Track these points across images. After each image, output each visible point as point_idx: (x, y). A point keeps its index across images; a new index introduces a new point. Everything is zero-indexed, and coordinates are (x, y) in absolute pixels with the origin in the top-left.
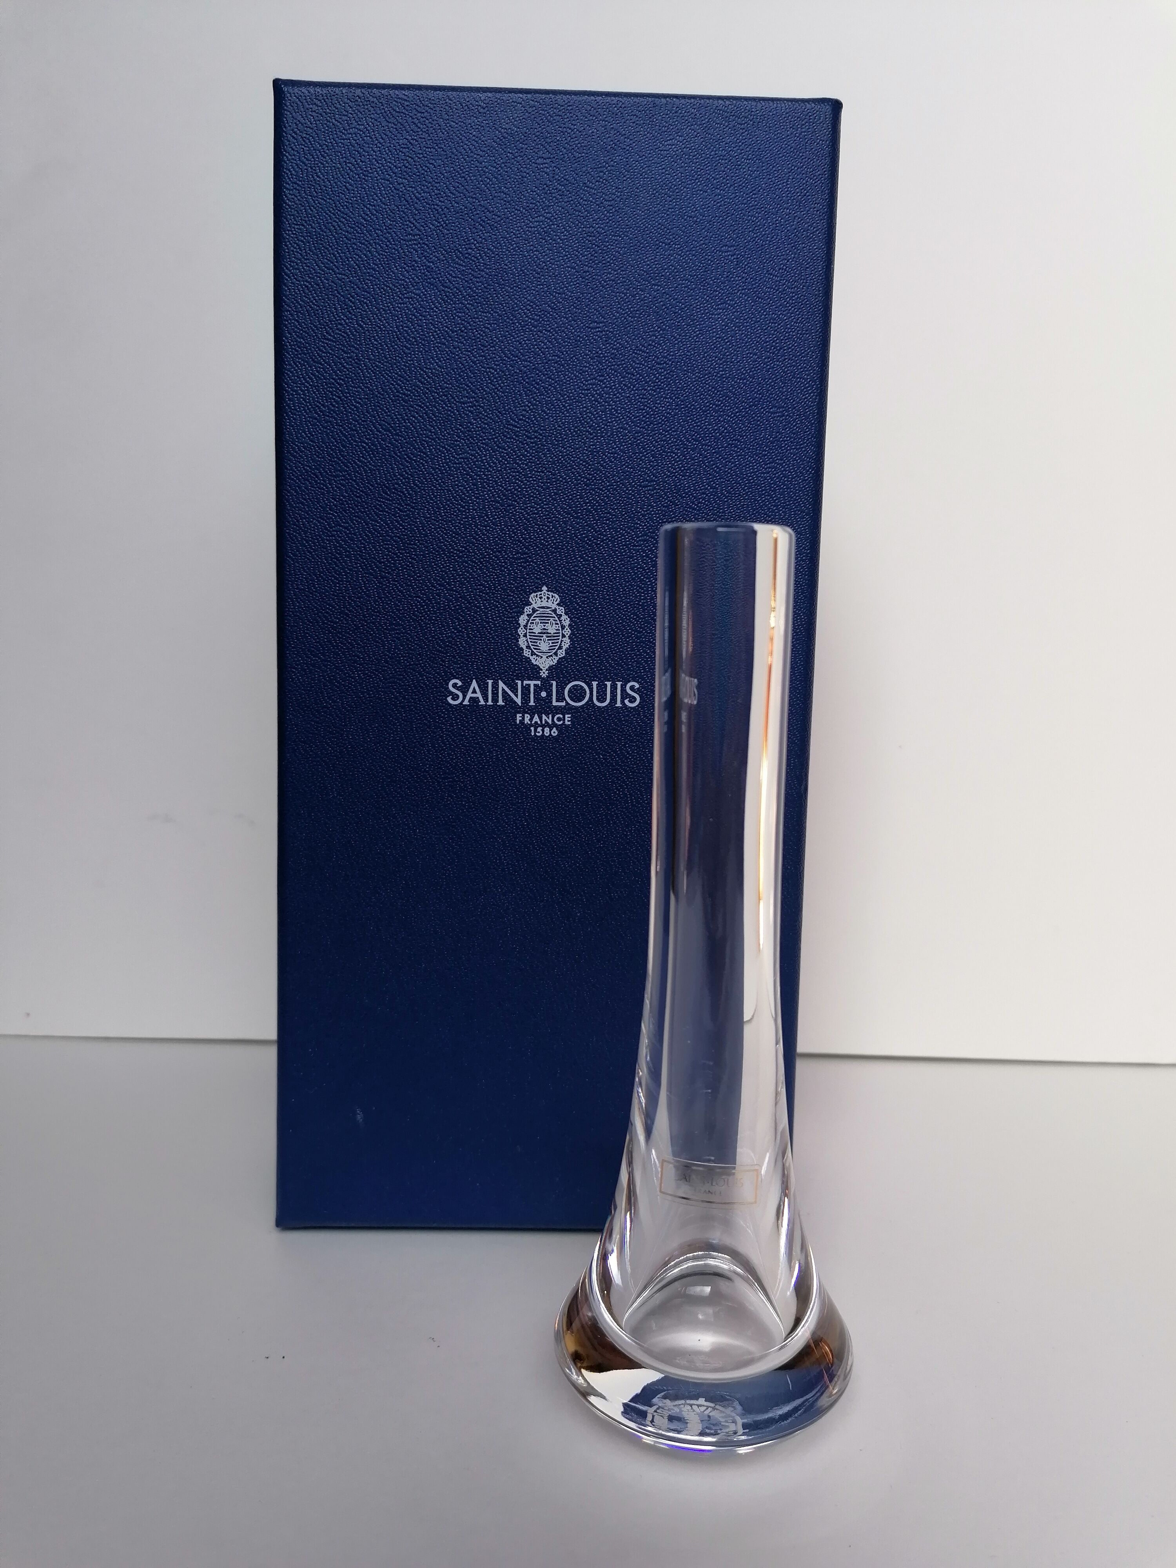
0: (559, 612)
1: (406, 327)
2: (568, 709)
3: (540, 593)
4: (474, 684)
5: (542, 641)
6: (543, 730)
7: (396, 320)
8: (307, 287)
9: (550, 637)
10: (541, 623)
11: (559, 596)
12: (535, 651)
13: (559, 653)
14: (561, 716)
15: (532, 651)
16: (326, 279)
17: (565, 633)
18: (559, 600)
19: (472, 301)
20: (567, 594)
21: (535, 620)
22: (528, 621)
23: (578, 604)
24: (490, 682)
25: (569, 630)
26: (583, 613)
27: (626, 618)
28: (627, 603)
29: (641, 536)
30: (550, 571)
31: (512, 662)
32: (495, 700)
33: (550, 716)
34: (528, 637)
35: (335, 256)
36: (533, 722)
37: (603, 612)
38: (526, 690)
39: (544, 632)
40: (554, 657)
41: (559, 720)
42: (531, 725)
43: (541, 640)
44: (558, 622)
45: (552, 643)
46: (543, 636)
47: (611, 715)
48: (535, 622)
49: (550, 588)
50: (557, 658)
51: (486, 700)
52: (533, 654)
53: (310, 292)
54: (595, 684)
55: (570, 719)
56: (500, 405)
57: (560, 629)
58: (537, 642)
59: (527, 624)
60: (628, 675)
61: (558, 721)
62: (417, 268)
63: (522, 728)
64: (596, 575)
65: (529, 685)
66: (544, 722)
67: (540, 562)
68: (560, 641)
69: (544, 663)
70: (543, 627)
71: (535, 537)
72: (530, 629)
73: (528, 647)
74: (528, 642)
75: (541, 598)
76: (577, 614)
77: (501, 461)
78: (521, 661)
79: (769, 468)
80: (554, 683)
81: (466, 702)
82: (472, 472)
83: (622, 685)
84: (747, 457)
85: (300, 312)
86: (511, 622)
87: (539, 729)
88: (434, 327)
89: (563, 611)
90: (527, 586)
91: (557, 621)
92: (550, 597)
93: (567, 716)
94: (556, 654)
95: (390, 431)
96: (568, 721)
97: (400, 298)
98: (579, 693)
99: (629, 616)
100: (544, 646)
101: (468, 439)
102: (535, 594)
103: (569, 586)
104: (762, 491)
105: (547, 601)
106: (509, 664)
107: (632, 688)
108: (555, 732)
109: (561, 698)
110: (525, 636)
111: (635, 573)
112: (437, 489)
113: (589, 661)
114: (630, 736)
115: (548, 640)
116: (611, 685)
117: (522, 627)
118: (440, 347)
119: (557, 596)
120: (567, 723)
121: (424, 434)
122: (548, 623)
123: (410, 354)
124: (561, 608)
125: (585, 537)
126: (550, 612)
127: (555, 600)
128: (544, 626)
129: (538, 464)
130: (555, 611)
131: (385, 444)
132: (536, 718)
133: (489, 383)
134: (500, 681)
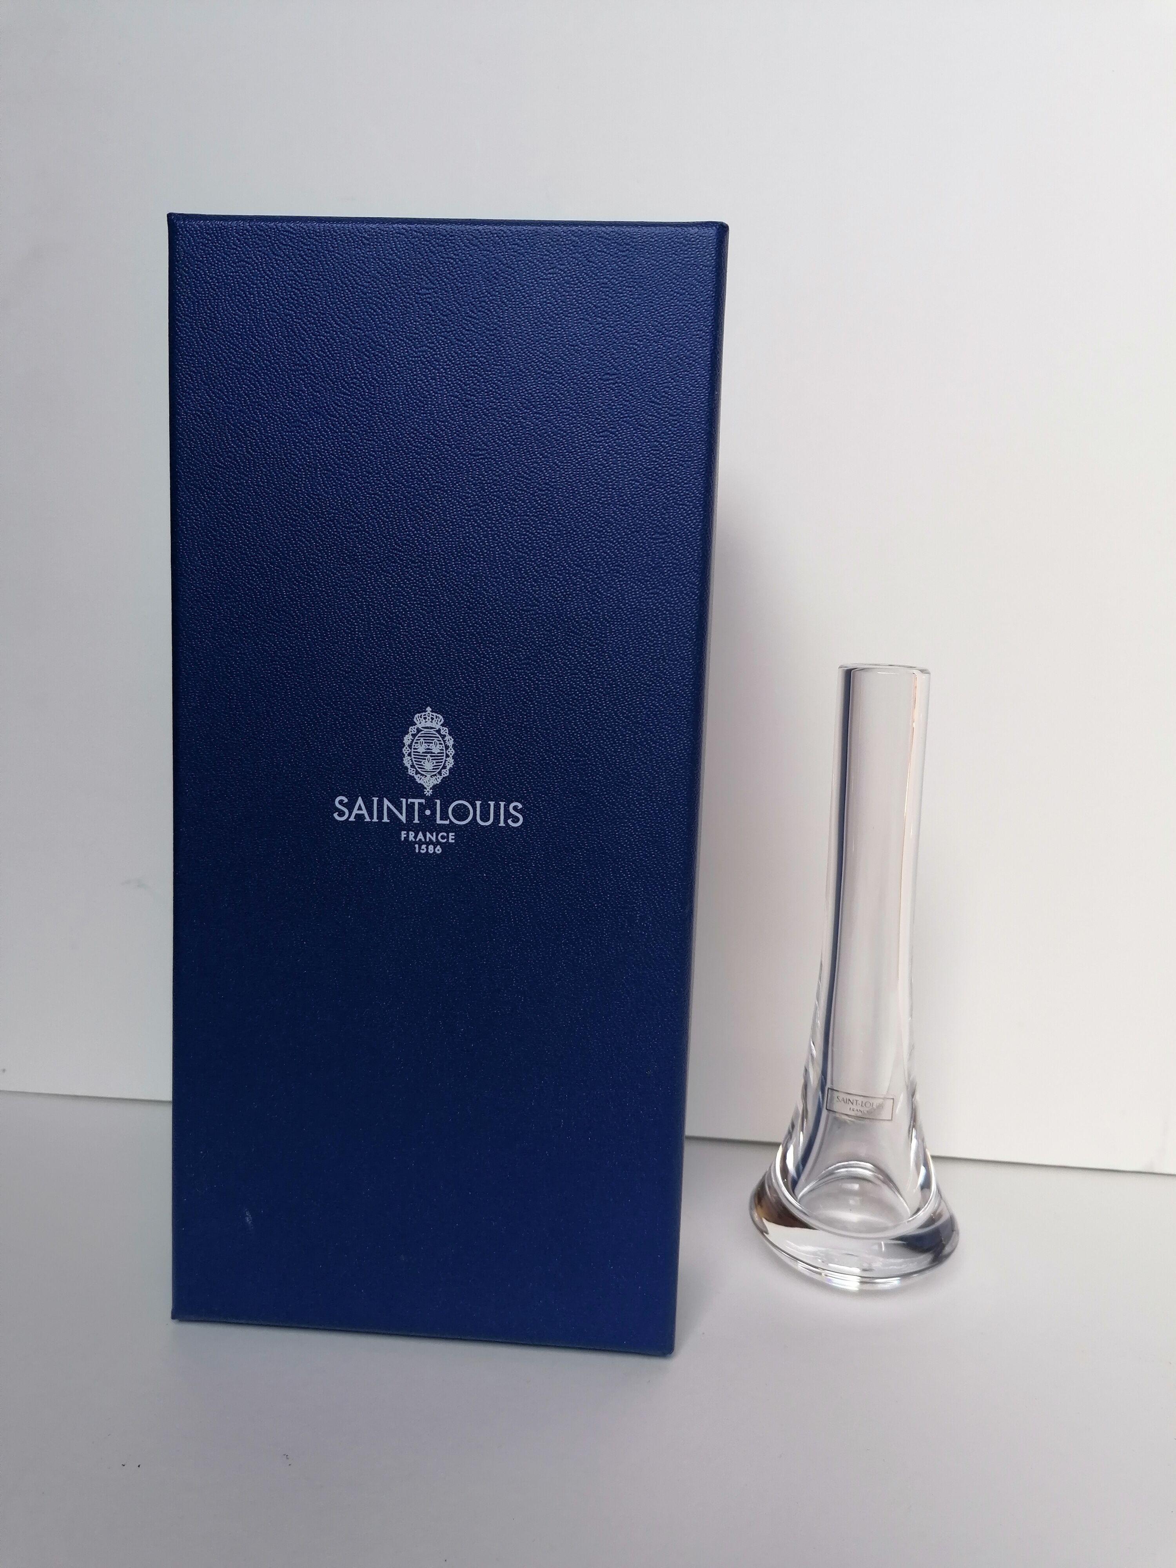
0: (442, 732)
1: (294, 455)
2: (451, 828)
3: (424, 713)
4: (360, 801)
5: (427, 761)
6: (427, 848)
7: (284, 448)
8: (199, 416)
9: (434, 756)
10: (425, 743)
11: (443, 717)
12: (419, 770)
13: (443, 773)
14: (445, 834)
15: (417, 771)
16: (216, 409)
17: (449, 753)
18: (443, 721)
19: (357, 429)
20: (450, 715)
21: (419, 740)
22: (413, 740)
23: (461, 725)
24: (375, 799)
25: (452, 750)
26: (466, 734)
27: (509, 740)
28: (509, 725)
29: (524, 660)
30: (434, 693)
31: (396, 780)
32: (380, 816)
33: (434, 834)
34: (413, 756)
35: (225, 386)
36: (417, 840)
37: (486, 733)
38: (410, 807)
39: (428, 751)
40: (439, 776)
41: (443, 837)
42: (415, 843)
43: (425, 759)
44: (442, 742)
45: (437, 763)
46: (427, 756)
47: (494, 834)
48: (419, 741)
49: (434, 709)
50: (441, 778)
51: (371, 817)
52: (417, 773)
53: (202, 421)
54: (478, 803)
55: (453, 837)
56: (384, 530)
57: (444, 748)
58: (421, 762)
59: (412, 743)
60: (511, 796)
61: (442, 839)
62: (304, 398)
63: (407, 846)
64: (479, 697)
65: (413, 803)
66: (428, 840)
67: (424, 683)
68: (444, 760)
69: (429, 783)
70: (427, 747)
71: (420, 659)
72: (414, 749)
73: (413, 766)
74: (412, 761)
75: (425, 718)
76: (460, 735)
77: (386, 585)
78: (406, 779)
79: (652, 593)
80: (438, 802)
81: (352, 819)
82: (358, 595)
83: (505, 805)
84: (629, 582)
85: (193, 441)
86: (395, 741)
87: (424, 847)
88: (321, 455)
89: (447, 731)
90: (411, 707)
91: (440, 741)
92: (435, 717)
93: (451, 834)
94: (440, 773)
95: (278, 555)
96: (452, 839)
97: (288, 426)
98: (462, 812)
99: (512, 737)
100: (428, 765)
101: (354, 563)
102: (420, 715)
103: (452, 707)
104: (644, 616)
105: (432, 722)
106: (393, 783)
107: (515, 808)
108: (439, 850)
109: (444, 816)
110: (410, 755)
111: (518, 696)
112: (324, 611)
113: (472, 781)
114: (513, 855)
115: (432, 759)
116: (494, 805)
117: (406, 746)
118: (327, 473)
119: (441, 717)
120: (450, 841)
121: (312, 558)
122: (432, 743)
123: (297, 480)
124: (445, 728)
125: (468, 660)
126: (434, 732)
127: (439, 720)
128: (429, 746)
129: (422, 588)
130: (439, 731)
131: (274, 568)
132: (420, 836)
133: (374, 509)
134: (385, 799)
